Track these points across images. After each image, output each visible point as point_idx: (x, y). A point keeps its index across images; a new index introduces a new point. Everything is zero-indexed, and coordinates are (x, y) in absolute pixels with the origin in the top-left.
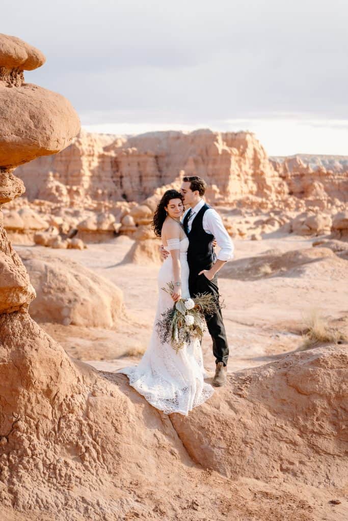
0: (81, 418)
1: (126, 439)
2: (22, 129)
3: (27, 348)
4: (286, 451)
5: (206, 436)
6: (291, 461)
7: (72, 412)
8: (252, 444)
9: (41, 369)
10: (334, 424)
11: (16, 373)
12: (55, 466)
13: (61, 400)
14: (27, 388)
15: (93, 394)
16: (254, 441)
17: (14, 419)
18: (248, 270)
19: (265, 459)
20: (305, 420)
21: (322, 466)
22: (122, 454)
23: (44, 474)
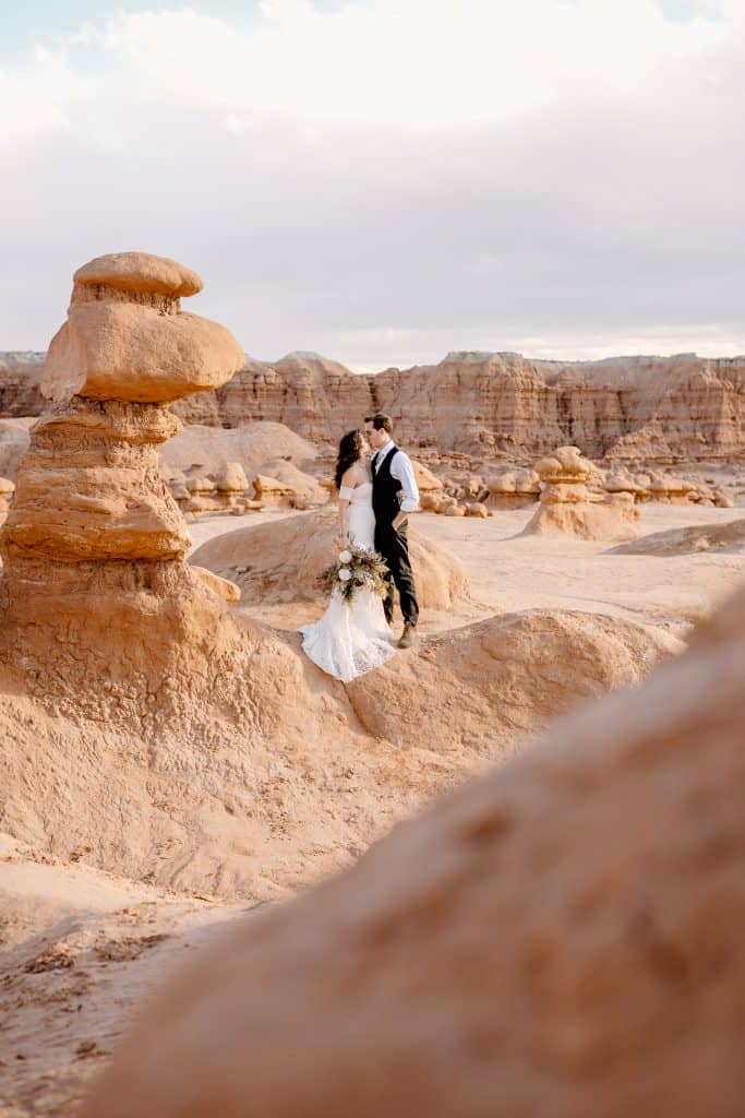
0: (240, 677)
1: (288, 701)
4: (470, 721)
5: (380, 701)
6: (474, 733)
8: (432, 712)
9: (196, 622)
10: (531, 694)
11: (168, 626)
12: (204, 726)
13: (219, 657)
14: (180, 643)
15: (257, 652)
16: (433, 709)
17: (164, 676)
18: (680, 544)
19: (445, 729)
20: (497, 688)
22: (281, 716)
23: (191, 735)
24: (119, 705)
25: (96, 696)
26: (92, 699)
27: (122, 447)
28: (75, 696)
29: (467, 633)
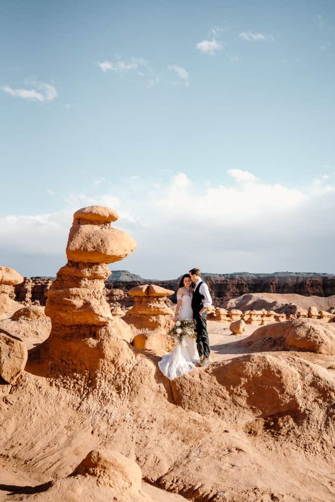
0: (128, 375)
1: (144, 386)
2: (96, 246)
3: (105, 341)
4: (219, 401)
5: (182, 389)
6: (220, 407)
7: (124, 371)
8: (203, 396)
9: (110, 351)
10: (248, 392)
11: (99, 352)
12: (106, 394)
13: (120, 365)
14: (103, 359)
15: (137, 365)
16: (204, 394)
17: (96, 372)
19: (207, 404)
20: (234, 387)
21: (235, 412)
22: (139, 392)
23: (100, 397)
24: (77, 383)
25: (70, 379)
26: (68, 380)
27: (84, 280)
28: (62, 378)
29: (229, 362)
